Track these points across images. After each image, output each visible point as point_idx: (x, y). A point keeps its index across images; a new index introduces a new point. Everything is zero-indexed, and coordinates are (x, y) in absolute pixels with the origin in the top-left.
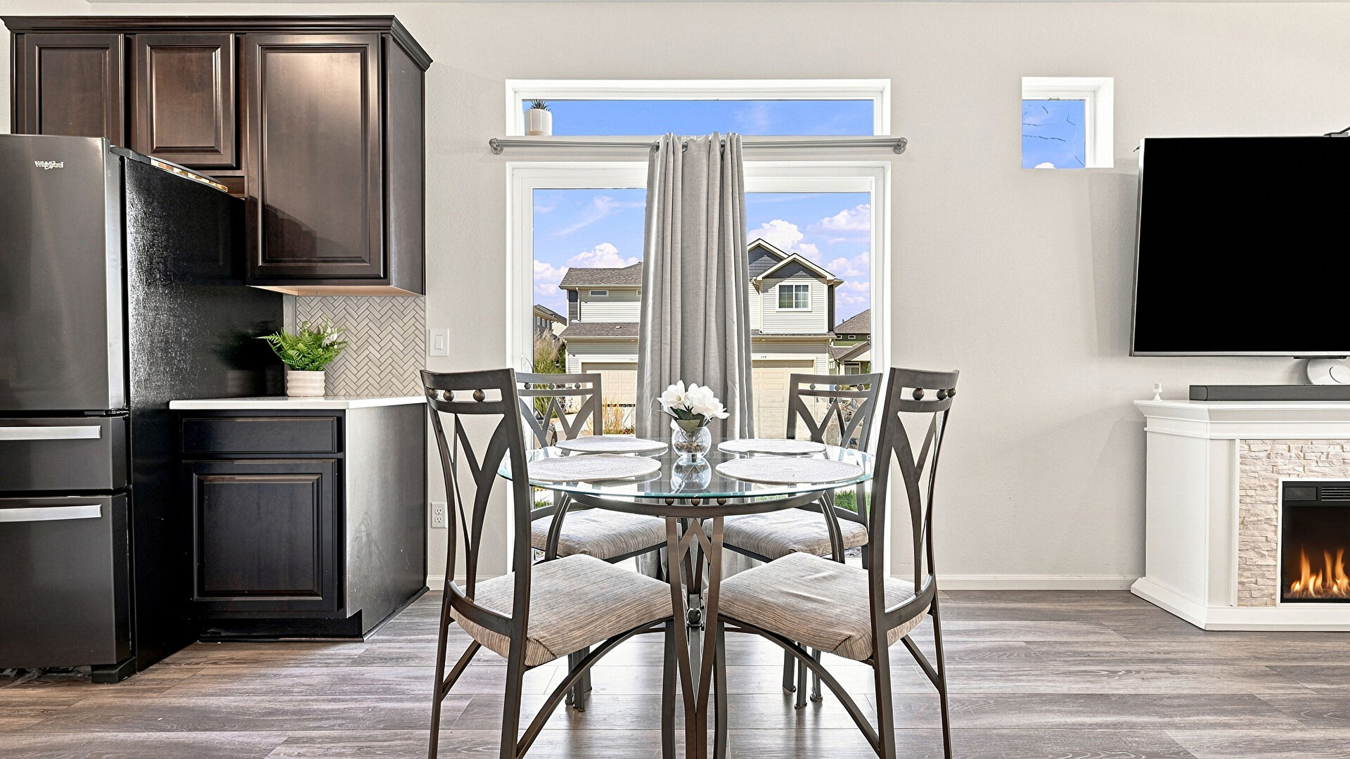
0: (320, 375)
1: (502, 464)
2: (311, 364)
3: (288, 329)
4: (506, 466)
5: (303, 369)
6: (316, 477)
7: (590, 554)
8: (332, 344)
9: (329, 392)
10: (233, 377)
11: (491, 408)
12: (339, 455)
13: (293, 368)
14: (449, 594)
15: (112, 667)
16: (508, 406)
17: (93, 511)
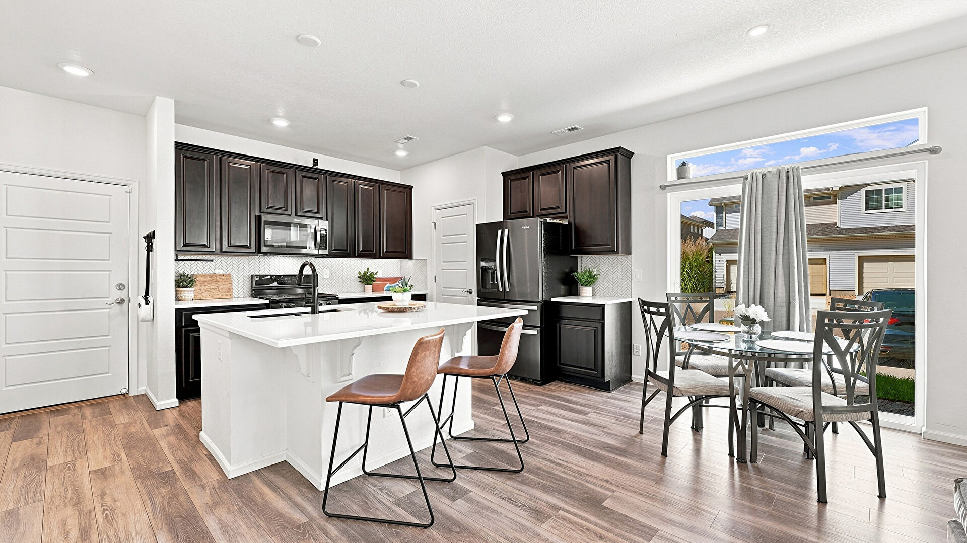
0: (590, 288)
1: (666, 331)
2: (588, 284)
3: (579, 270)
4: (667, 332)
5: (586, 286)
6: (595, 328)
7: (702, 371)
8: (595, 275)
9: (594, 295)
10: (562, 288)
11: (662, 314)
12: (603, 321)
13: (582, 285)
14: (647, 372)
15: (539, 381)
16: (668, 315)
17: (535, 332)
